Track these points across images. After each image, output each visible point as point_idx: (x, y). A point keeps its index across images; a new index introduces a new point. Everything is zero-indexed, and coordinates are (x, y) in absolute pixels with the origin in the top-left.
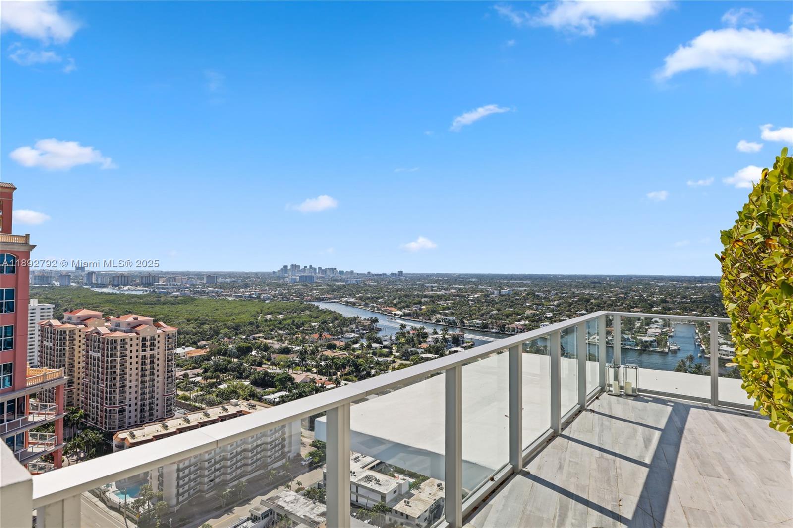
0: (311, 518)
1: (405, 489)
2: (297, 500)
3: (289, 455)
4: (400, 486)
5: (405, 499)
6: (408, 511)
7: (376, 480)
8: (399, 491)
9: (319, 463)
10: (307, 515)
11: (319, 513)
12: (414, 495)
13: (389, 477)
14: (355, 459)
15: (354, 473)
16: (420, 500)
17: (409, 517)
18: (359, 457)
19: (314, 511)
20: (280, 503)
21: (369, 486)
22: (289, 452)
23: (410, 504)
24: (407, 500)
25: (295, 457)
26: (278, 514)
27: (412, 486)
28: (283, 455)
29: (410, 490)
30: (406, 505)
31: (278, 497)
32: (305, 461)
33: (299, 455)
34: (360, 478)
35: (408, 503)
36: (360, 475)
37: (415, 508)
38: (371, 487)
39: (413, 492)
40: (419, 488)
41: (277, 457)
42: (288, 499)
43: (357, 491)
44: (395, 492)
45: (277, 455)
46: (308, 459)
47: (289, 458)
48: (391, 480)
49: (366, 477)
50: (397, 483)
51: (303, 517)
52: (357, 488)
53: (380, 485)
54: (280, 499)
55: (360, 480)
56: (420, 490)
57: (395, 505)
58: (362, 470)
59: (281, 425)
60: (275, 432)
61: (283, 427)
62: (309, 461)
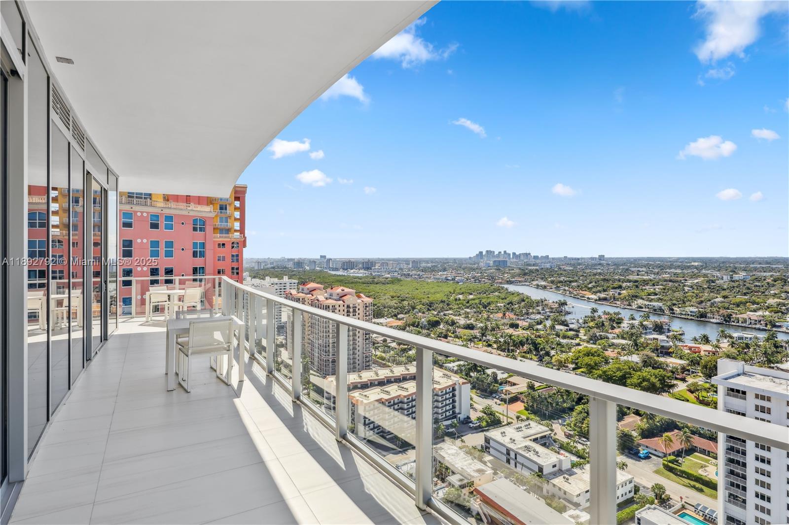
0: (467, 472)
1: (566, 465)
2: (458, 454)
3: (459, 416)
4: (560, 461)
5: (565, 475)
6: (566, 487)
7: (534, 451)
8: (559, 467)
9: (486, 427)
10: (464, 468)
11: (475, 469)
12: (577, 473)
13: (550, 451)
14: (517, 429)
15: (514, 440)
16: (581, 480)
17: (567, 493)
18: (521, 427)
19: (471, 467)
20: (442, 453)
21: (527, 455)
22: (459, 413)
23: (569, 481)
24: (567, 476)
25: (465, 419)
26: (440, 462)
27: (574, 465)
28: (454, 416)
29: (572, 467)
30: (565, 481)
31: (441, 448)
32: (473, 424)
33: (468, 418)
34: (519, 446)
35: (568, 479)
36: (520, 444)
37: (574, 486)
38: (529, 457)
39: (575, 470)
40: (583, 468)
41: (448, 416)
42: (450, 452)
43: (516, 458)
44: (554, 466)
45: (448, 414)
46: (475, 422)
47: (459, 419)
48: (551, 454)
49: (526, 447)
50: (557, 458)
51: (460, 469)
52: (516, 455)
53: (539, 456)
54: (443, 450)
55: (518, 448)
56: (583, 471)
57: (553, 478)
58: (523, 439)
59: (451, 388)
60: (446, 393)
61: (454, 390)
62: (477, 425)
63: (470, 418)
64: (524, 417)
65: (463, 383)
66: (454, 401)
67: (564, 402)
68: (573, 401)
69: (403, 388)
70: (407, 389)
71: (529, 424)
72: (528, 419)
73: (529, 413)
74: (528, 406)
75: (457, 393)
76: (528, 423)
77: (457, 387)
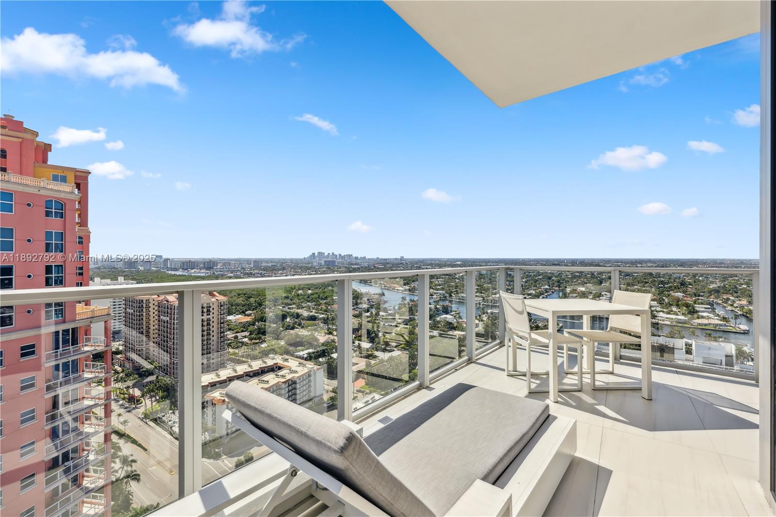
3: (314, 399)
14: (366, 402)
18: (369, 401)
22: (314, 397)
25: (319, 400)
28: (310, 399)
32: (326, 404)
45: (305, 398)
46: (328, 402)
47: (315, 401)
59: (307, 375)
60: (303, 381)
61: (309, 376)
62: (330, 404)
63: (323, 399)
64: (368, 391)
65: (318, 369)
66: (310, 386)
67: (394, 373)
68: (400, 372)
69: (264, 381)
70: (268, 382)
71: (374, 396)
72: (370, 393)
73: (369, 387)
74: (368, 381)
75: (312, 378)
76: (372, 396)
77: (312, 373)
